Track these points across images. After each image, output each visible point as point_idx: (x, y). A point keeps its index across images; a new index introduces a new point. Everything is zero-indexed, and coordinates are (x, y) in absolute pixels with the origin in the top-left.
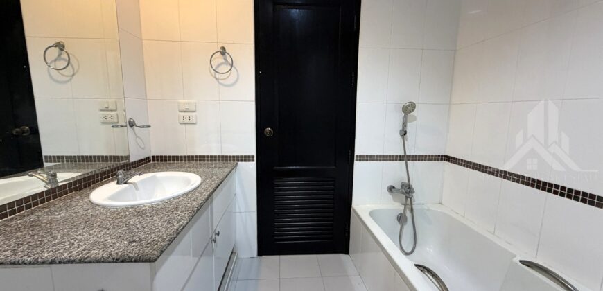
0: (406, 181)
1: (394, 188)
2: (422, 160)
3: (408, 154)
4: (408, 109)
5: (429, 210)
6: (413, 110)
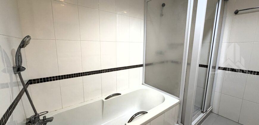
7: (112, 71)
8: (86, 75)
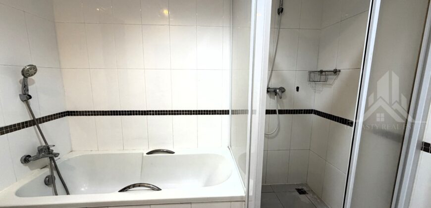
0: (44, 144)
1: (29, 156)
2: (49, 120)
3: (37, 117)
4: (28, 73)
5: (69, 160)
6: (35, 73)
7: (164, 114)
8: (125, 115)
